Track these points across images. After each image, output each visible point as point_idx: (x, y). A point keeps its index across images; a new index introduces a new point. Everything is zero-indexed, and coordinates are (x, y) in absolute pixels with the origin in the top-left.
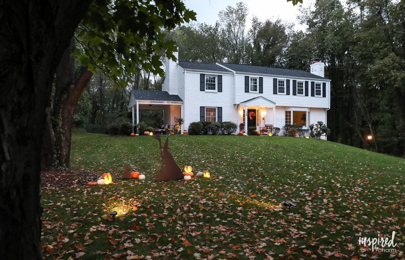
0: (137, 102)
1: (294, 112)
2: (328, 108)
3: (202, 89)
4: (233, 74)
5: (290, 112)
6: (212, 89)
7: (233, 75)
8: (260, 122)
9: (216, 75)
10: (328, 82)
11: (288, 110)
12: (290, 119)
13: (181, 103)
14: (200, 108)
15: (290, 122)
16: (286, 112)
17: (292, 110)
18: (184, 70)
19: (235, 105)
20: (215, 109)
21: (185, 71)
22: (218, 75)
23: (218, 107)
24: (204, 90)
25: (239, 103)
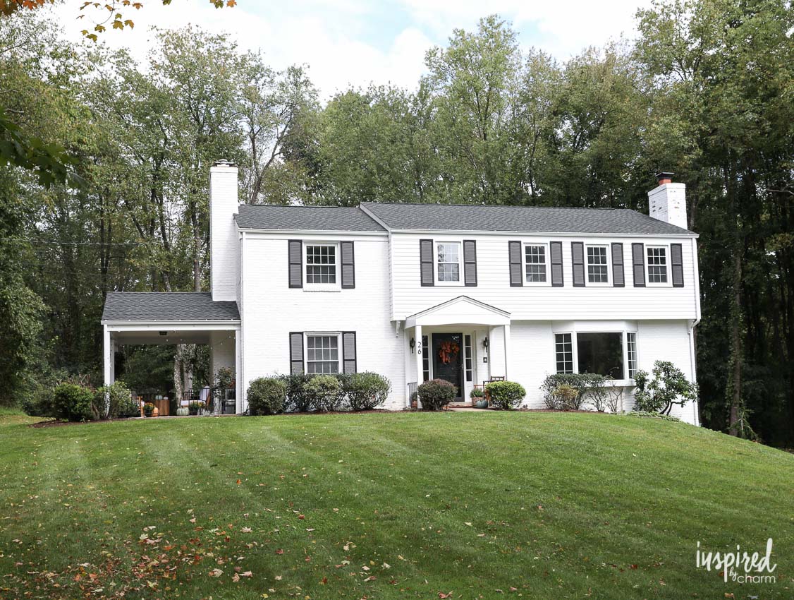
0: (105, 326)
1: (580, 336)
2: (696, 320)
3: (294, 284)
4: (388, 236)
5: (568, 337)
6: (325, 281)
7: (386, 239)
8: (476, 370)
9: (336, 242)
10: (689, 241)
11: (563, 330)
12: (569, 357)
13: (234, 325)
14: (290, 336)
15: (570, 366)
16: (559, 338)
17: (574, 330)
18: (242, 233)
19: (394, 323)
20: (335, 339)
21: (244, 234)
22: (342, 242)
23: (344, 333)
24: (301, 286)
25: (404, 319)
